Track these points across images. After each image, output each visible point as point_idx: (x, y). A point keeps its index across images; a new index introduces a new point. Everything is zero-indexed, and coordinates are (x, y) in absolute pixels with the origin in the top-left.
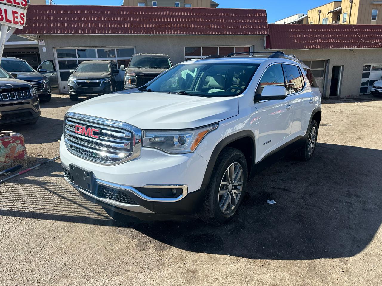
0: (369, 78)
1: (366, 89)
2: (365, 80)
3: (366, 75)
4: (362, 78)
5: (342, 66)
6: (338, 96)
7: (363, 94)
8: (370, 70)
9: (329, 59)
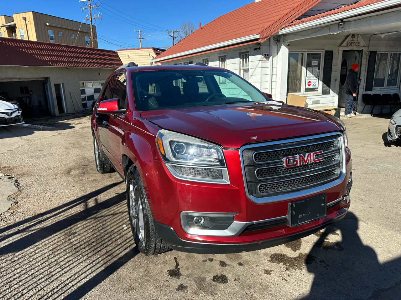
0: (85, 94)
1: (86, 104)
2: (83, 96)
3: (83, 92)
4: (82, 94)
5: (61, 84)
6: (66, 113)
7: (85, 109)
8: (84, 87)
9: (49, 76)
